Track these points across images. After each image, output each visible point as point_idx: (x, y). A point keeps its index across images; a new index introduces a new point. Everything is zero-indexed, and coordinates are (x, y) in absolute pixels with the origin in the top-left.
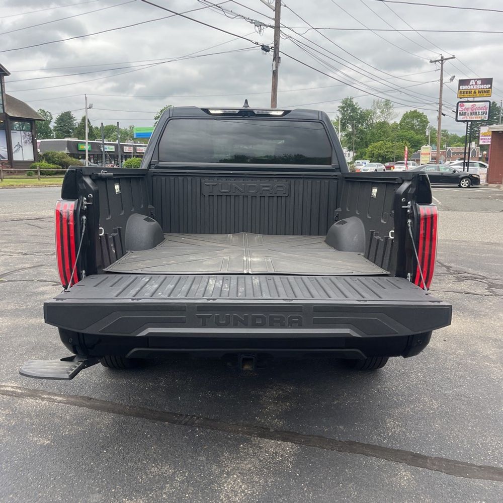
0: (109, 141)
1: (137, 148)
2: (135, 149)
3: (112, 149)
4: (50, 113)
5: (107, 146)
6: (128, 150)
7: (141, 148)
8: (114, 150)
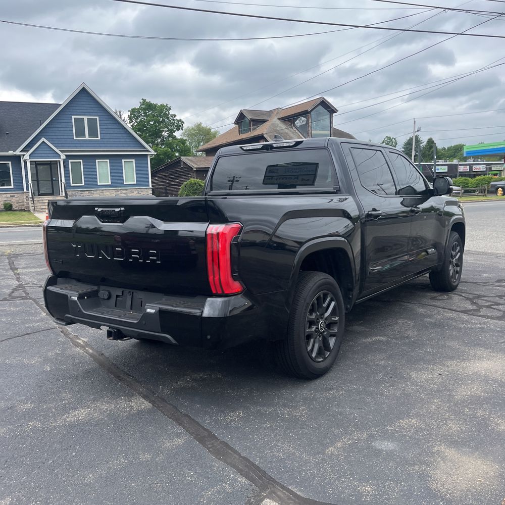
0: (445, 162)
1: (474, 166)
2: (471, 168)
3: (444, 169)
4: (395, 139)
5: (439, 167)
6: (464, 170)
7: (478, 166)
8: (447, 171)
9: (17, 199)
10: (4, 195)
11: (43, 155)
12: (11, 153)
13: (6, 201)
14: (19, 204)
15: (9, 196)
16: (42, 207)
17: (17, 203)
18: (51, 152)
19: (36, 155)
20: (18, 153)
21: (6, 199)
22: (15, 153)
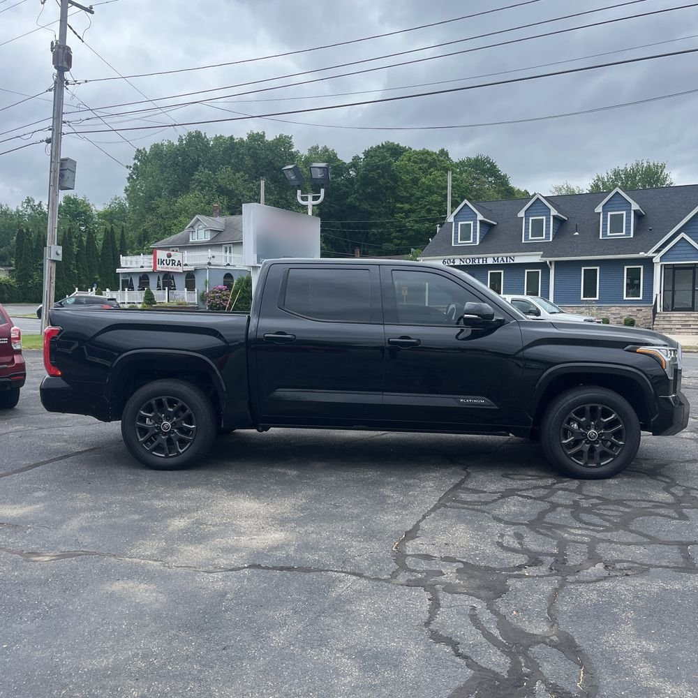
9: (645, 314)
10: (629, 308)
11: (680, 256)
12: (642, 254)
13: (630, 316)
14: (647, 321)
15: (635, 309)
16: (665, 326)
17: (644, 319)
18: (692, 252)
19: (671, 256)
20: (650, 254)
21: (630, 314)
22: (646, 255)
